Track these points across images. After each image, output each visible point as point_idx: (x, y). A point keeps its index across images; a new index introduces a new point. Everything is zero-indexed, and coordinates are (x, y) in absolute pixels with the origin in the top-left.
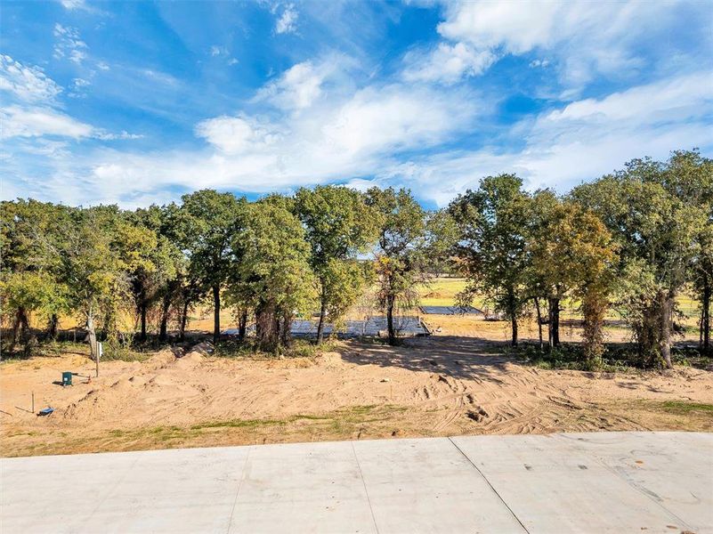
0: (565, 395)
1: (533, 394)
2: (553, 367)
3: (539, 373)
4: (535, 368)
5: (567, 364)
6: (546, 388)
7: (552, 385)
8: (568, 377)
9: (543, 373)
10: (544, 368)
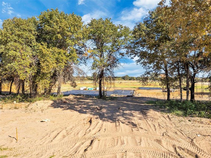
0: (193, 144)
1: (159, 141)
2: (185, 115)
3: (172, 119)
4: (170, 115)
5: (197, 113)
6: (174, 134)
7: (181, 131)
8: (197, 124)
9: (176, 119)
10: (178, 115)
